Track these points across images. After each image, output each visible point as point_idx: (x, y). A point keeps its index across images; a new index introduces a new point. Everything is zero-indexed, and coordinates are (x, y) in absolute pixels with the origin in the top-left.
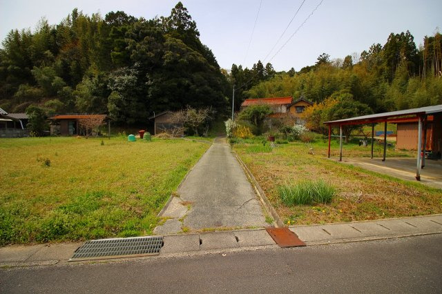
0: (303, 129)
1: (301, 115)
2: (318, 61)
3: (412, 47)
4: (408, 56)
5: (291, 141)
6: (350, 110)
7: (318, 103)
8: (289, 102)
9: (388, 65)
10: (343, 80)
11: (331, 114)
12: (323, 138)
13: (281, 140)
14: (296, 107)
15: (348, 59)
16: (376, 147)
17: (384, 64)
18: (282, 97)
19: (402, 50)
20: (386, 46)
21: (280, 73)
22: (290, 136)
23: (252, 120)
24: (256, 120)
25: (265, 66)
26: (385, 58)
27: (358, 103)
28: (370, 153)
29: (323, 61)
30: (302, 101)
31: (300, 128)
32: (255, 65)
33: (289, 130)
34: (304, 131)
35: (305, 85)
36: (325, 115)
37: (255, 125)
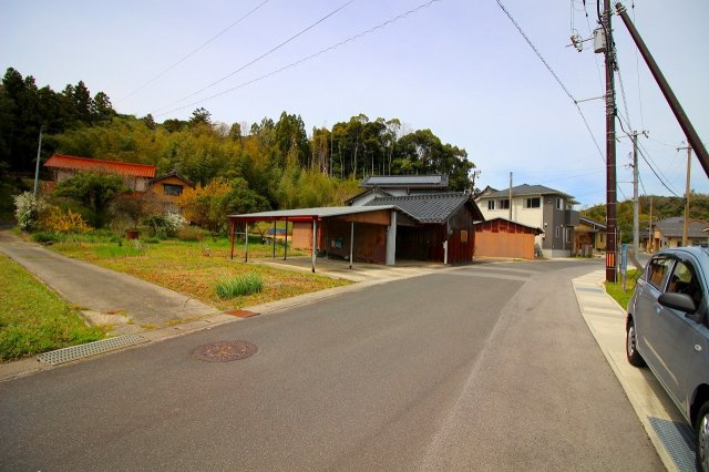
0: (181, 221)
1: (178, 200)
2: (194, 116)
3: (302, 135)
4: (299, 143)
5: (164, 239)
6: (247, 202)
7: (203, 186)
8: (151, 174)
9: (281, 148)
10: (232, 155)
11: (225, 203)
12: (213, 235)
13: (145, 236)
14: (165, 185)
15: (236, 128)
16: (277, 247)
17: (277, 146)
18: (136, 163)
19: (294, 135)
20: (278, 124)
21: (126, 117)
22: (161, 231)
23: (85, 199)
24: (92, 200)
25: (92, 96)
26: (277, 140)
27: (253, 193)
28: (270, 253)
29: (200, 119)
30: (174, 176)
31: (177, 219)
32: (69, 87)
33: (160, 222)
34: (183, 224)
35: (178, 151)
36: (216, 204)
37: (91, 208)
